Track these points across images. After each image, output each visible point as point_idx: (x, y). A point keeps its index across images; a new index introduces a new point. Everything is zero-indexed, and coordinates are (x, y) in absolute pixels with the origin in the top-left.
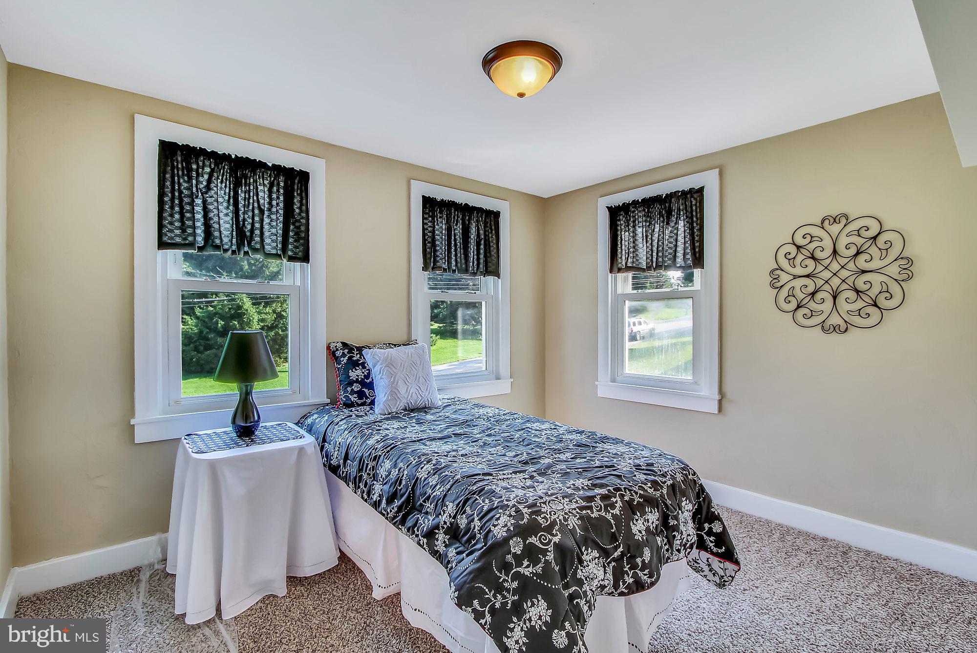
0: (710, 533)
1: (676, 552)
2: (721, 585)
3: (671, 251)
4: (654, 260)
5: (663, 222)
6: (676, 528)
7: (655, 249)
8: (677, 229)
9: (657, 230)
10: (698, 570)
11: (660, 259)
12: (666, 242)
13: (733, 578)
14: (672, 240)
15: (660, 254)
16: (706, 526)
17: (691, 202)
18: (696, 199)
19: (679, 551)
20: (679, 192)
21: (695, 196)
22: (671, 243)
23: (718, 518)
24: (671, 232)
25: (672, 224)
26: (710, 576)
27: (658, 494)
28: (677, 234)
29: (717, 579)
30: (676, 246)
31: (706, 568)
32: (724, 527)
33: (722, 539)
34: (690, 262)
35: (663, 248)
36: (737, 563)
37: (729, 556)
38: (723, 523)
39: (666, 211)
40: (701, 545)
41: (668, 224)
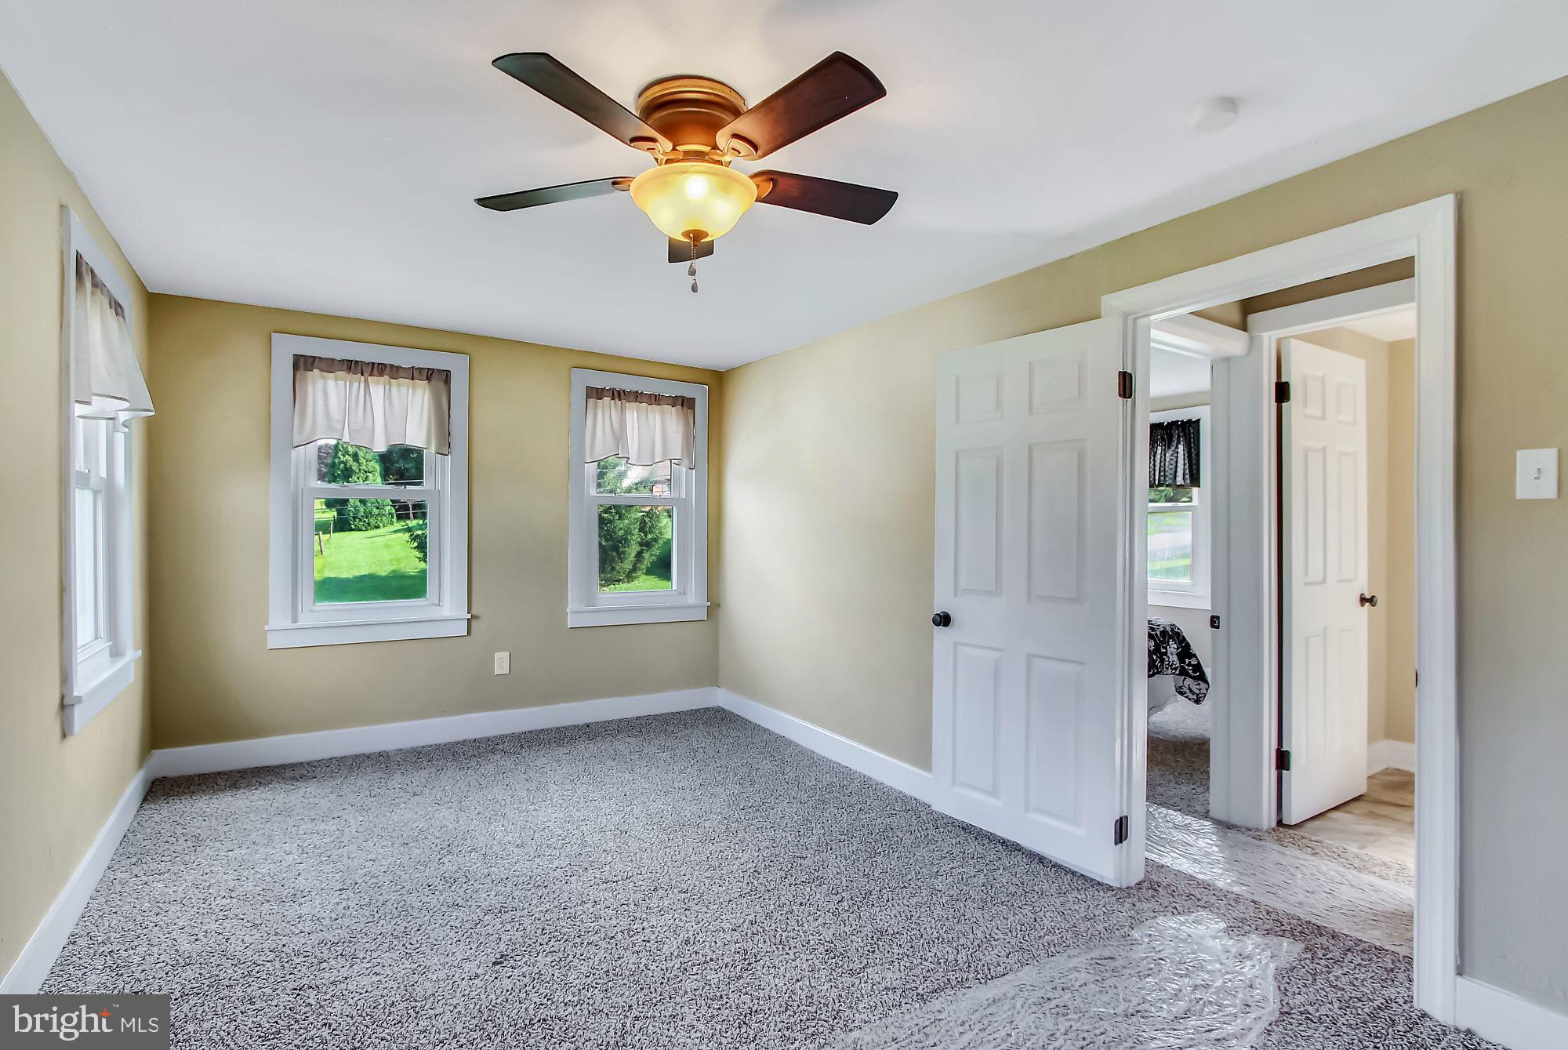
0: (1189, 664)
1: (1165, 669)
2: (1197, 701)
3: (1172, 472)
4: (1157, 478)
5: (1165, 445)
6: (1166, 654)
7: (1157, 469)
8: (1177, 453)
9: (1159, 451)
10: (1182, 694)
11: (1162, 478)
12: (1167, 464)
13: (1205, 694)
14: (1172, 462)
15: (1162, 474)
16: (1187, 660)
17: (1190, 430)
18: (1193, 428)
19: (1167, 668)
20: (1179, 421)
21: (1193, 425)
22: (1171, 464)
23: (1195, 656)
24: (1172, 455)
25: (1173, 448)
26: (1191, 696)
27: (1153, 633)
28: (1177, 457)
29: (1195, 697)
30: (1176, 467)
31: (1188, 691)
32: (1199, 662)
33: (1198, 667)
34: (1188, 481)
35: (1165, 469)
36: (1206, 682)
37: (1202, 678)
38: (1197, 659)
39: (1167, 436)
40: (1183, 672)
41: (1169, 448)
